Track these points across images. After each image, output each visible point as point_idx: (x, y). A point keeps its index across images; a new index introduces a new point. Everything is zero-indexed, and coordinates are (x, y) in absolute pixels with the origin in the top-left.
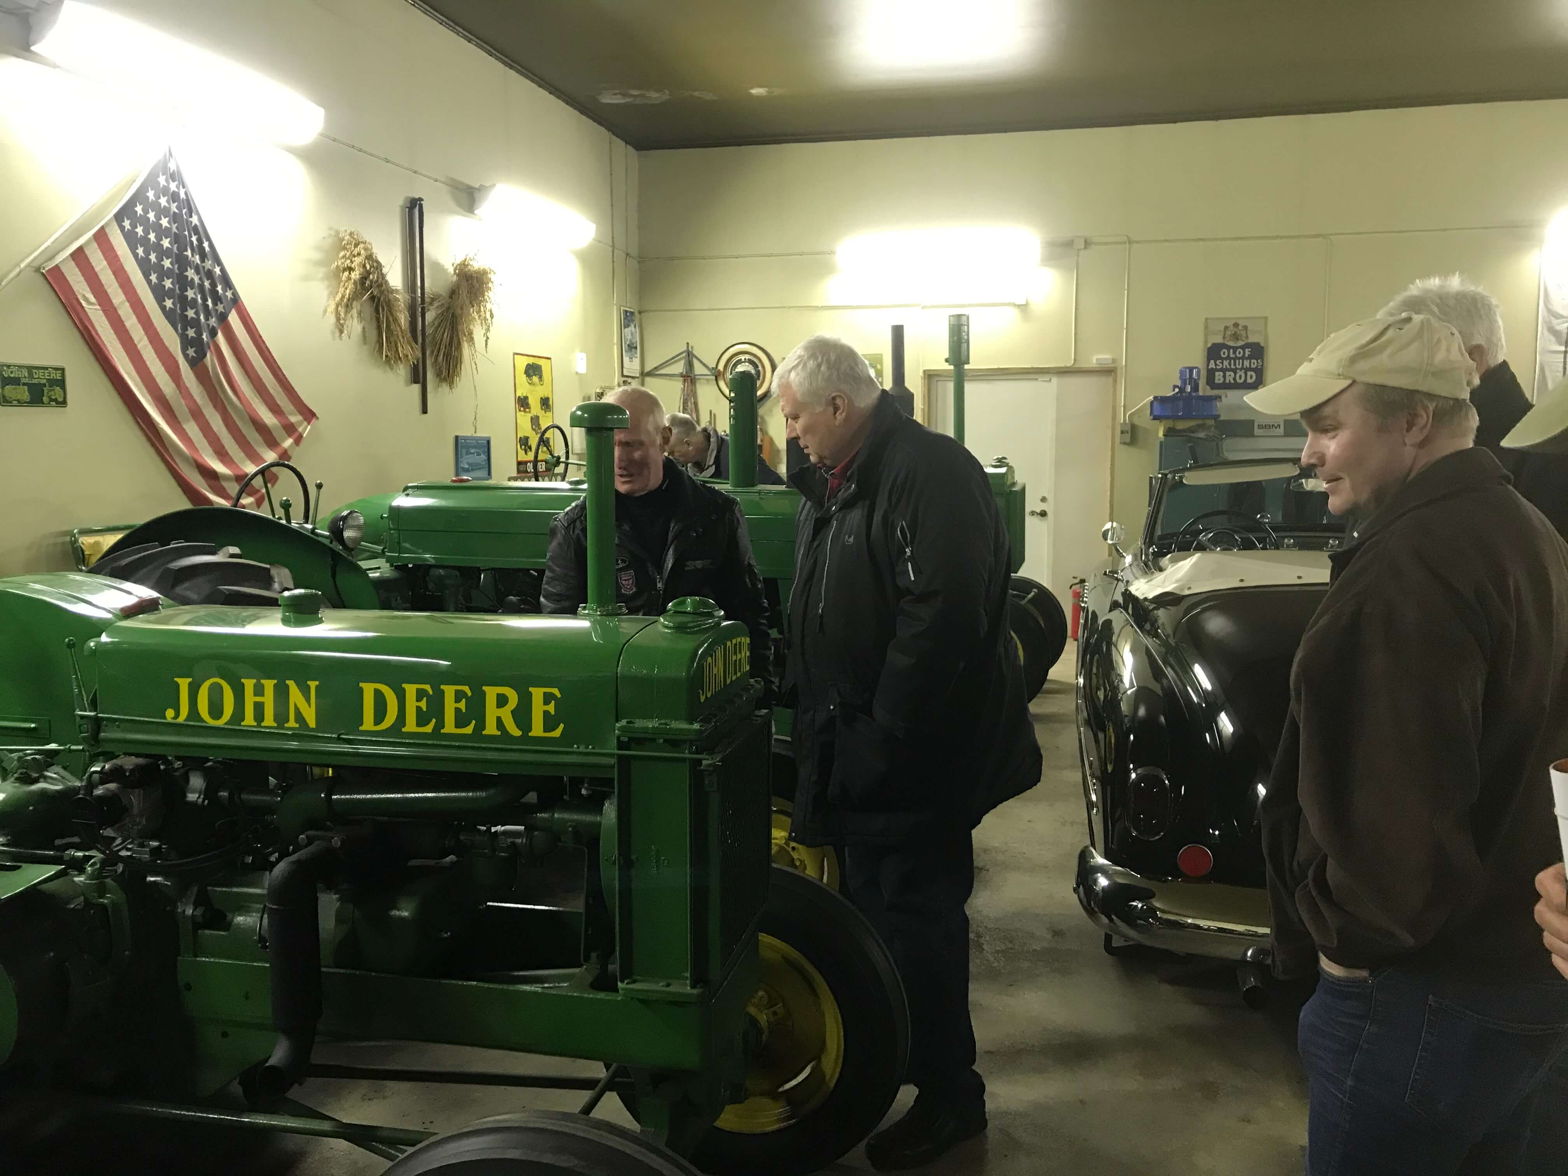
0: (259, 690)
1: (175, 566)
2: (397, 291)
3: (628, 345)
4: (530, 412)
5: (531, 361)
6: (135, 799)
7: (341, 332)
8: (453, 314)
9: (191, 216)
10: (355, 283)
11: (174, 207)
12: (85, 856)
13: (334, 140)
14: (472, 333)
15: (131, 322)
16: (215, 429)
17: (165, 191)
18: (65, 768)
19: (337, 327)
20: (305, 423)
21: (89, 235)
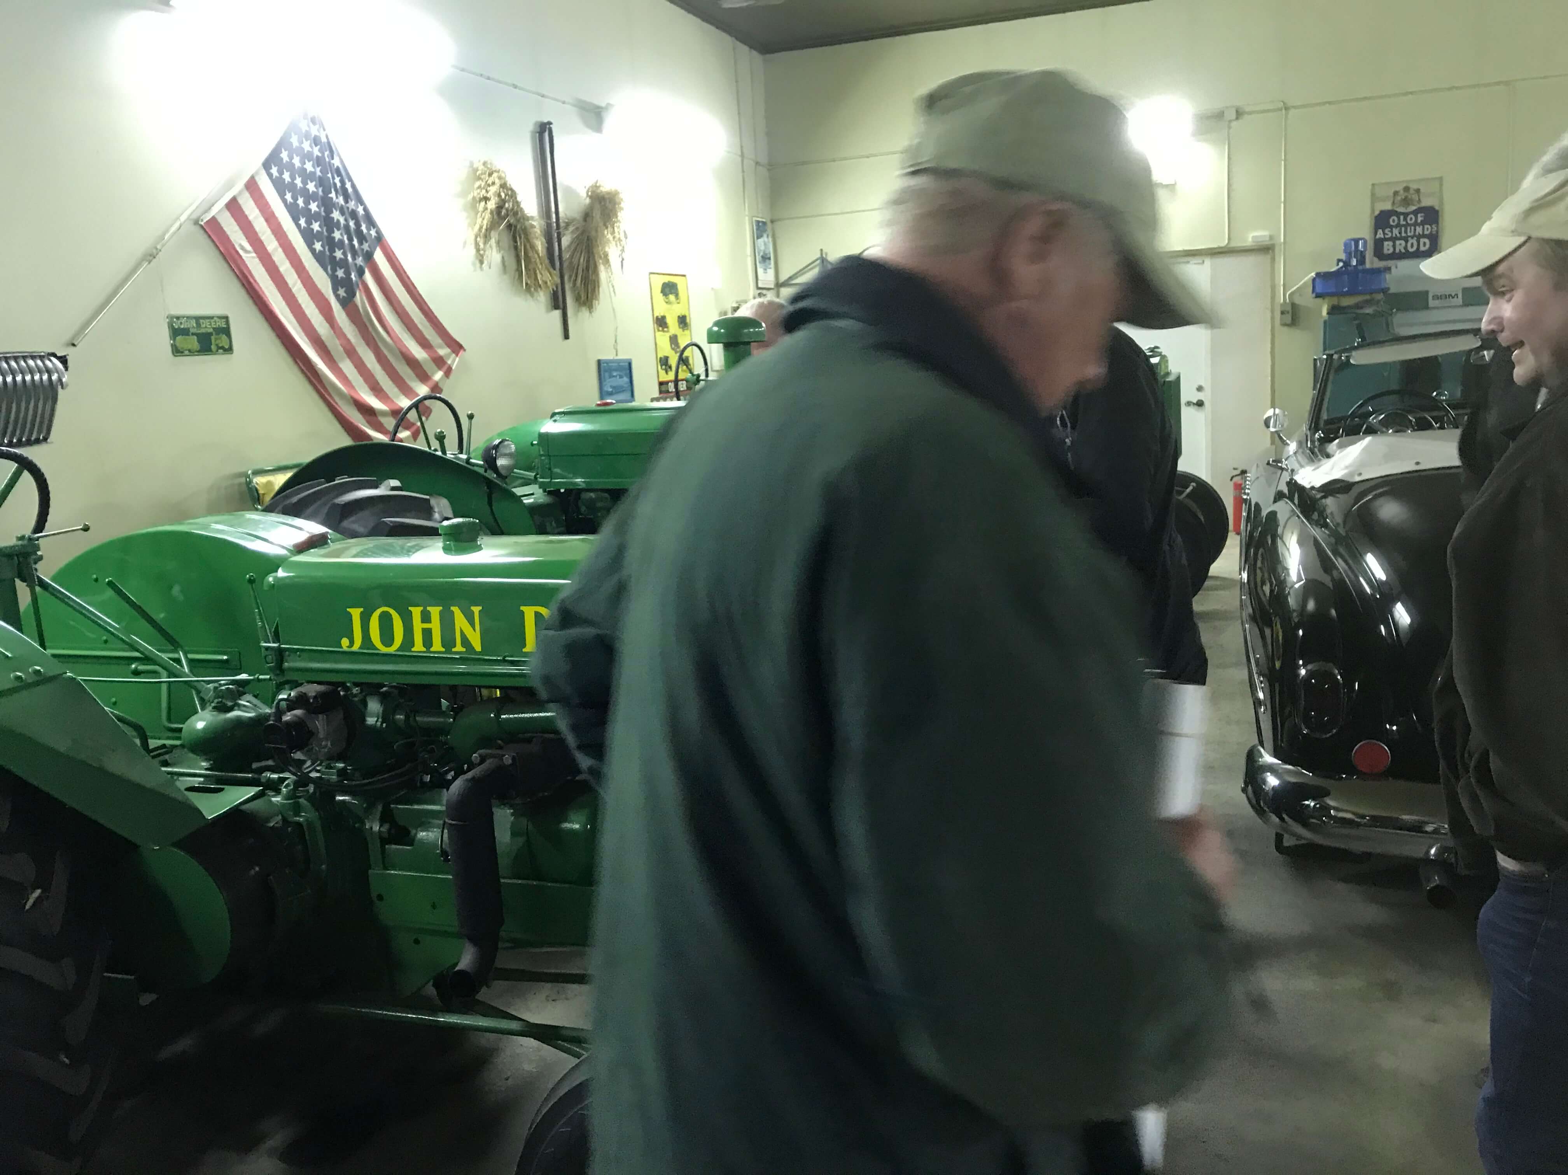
0: (426, 617)
1: (342, 501)
2: (532, 218)
3: (762, 257)
4: (668, 332)
5: (667, 279)
6: (320, 724)
7: (481, 262)
8: (588, 237)
9: (333, 159)
10: (492, 212)
11: (316, 152)
12: (280, 778)
13: (463, 70)
14: (607, 255)
15: (285, 267)
16: (369, 366)
17: (307, 136)
18: (256, 696)
19: (477, 258)
20: (454, 355)
21: (240, 185)
